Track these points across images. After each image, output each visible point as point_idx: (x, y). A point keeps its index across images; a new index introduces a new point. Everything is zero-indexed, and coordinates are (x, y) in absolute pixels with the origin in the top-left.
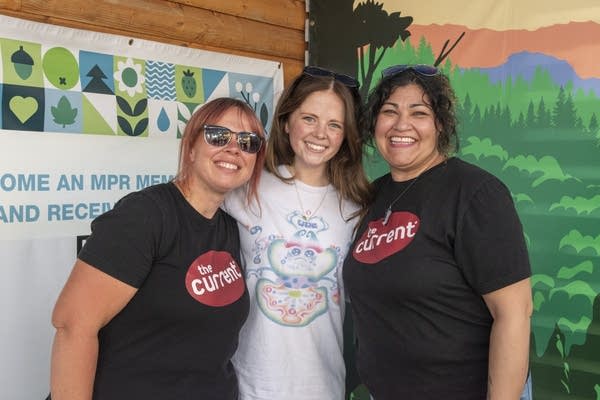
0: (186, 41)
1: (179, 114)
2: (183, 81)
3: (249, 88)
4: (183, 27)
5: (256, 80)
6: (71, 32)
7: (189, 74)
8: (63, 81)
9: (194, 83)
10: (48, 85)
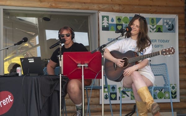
0: (152, 13)
1: (150, 27)
2: (151, 21)
3: (168, 21)
4: (151, 10)
5: (170, 19)
6: (127, 14)
7: (153, 19)
8: (126, 22)
9: (154, 21)
10: (123, 23)
